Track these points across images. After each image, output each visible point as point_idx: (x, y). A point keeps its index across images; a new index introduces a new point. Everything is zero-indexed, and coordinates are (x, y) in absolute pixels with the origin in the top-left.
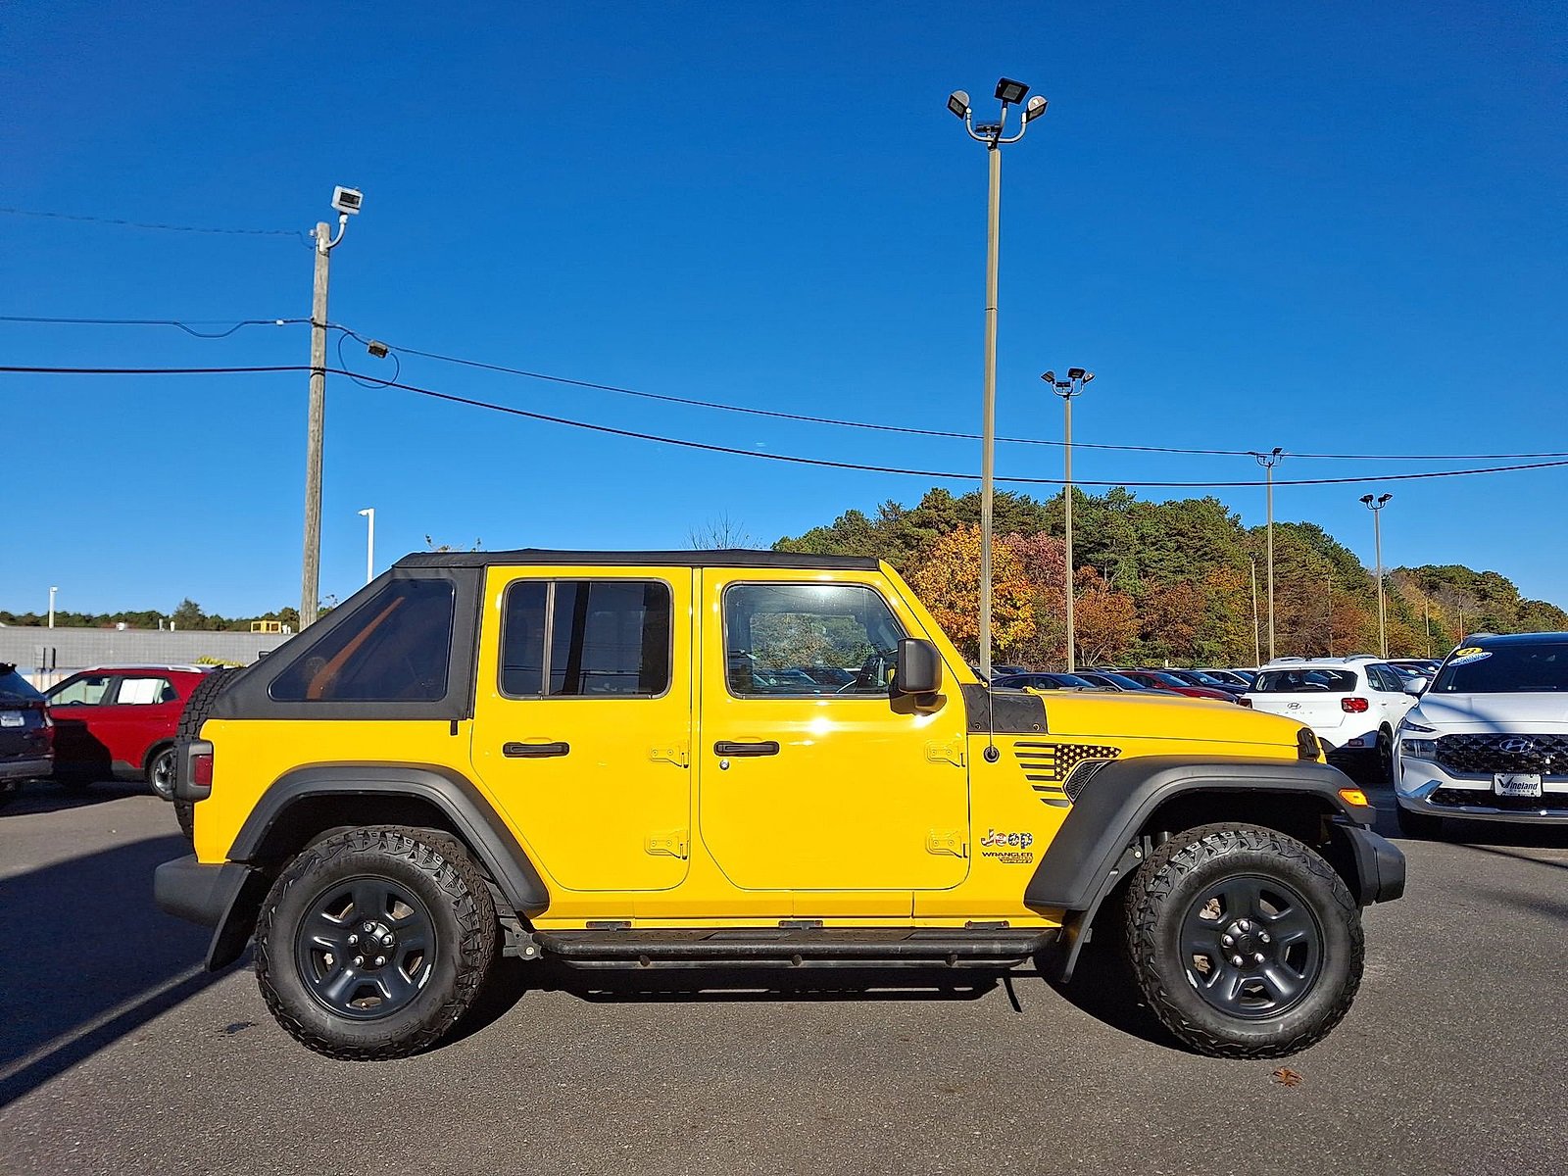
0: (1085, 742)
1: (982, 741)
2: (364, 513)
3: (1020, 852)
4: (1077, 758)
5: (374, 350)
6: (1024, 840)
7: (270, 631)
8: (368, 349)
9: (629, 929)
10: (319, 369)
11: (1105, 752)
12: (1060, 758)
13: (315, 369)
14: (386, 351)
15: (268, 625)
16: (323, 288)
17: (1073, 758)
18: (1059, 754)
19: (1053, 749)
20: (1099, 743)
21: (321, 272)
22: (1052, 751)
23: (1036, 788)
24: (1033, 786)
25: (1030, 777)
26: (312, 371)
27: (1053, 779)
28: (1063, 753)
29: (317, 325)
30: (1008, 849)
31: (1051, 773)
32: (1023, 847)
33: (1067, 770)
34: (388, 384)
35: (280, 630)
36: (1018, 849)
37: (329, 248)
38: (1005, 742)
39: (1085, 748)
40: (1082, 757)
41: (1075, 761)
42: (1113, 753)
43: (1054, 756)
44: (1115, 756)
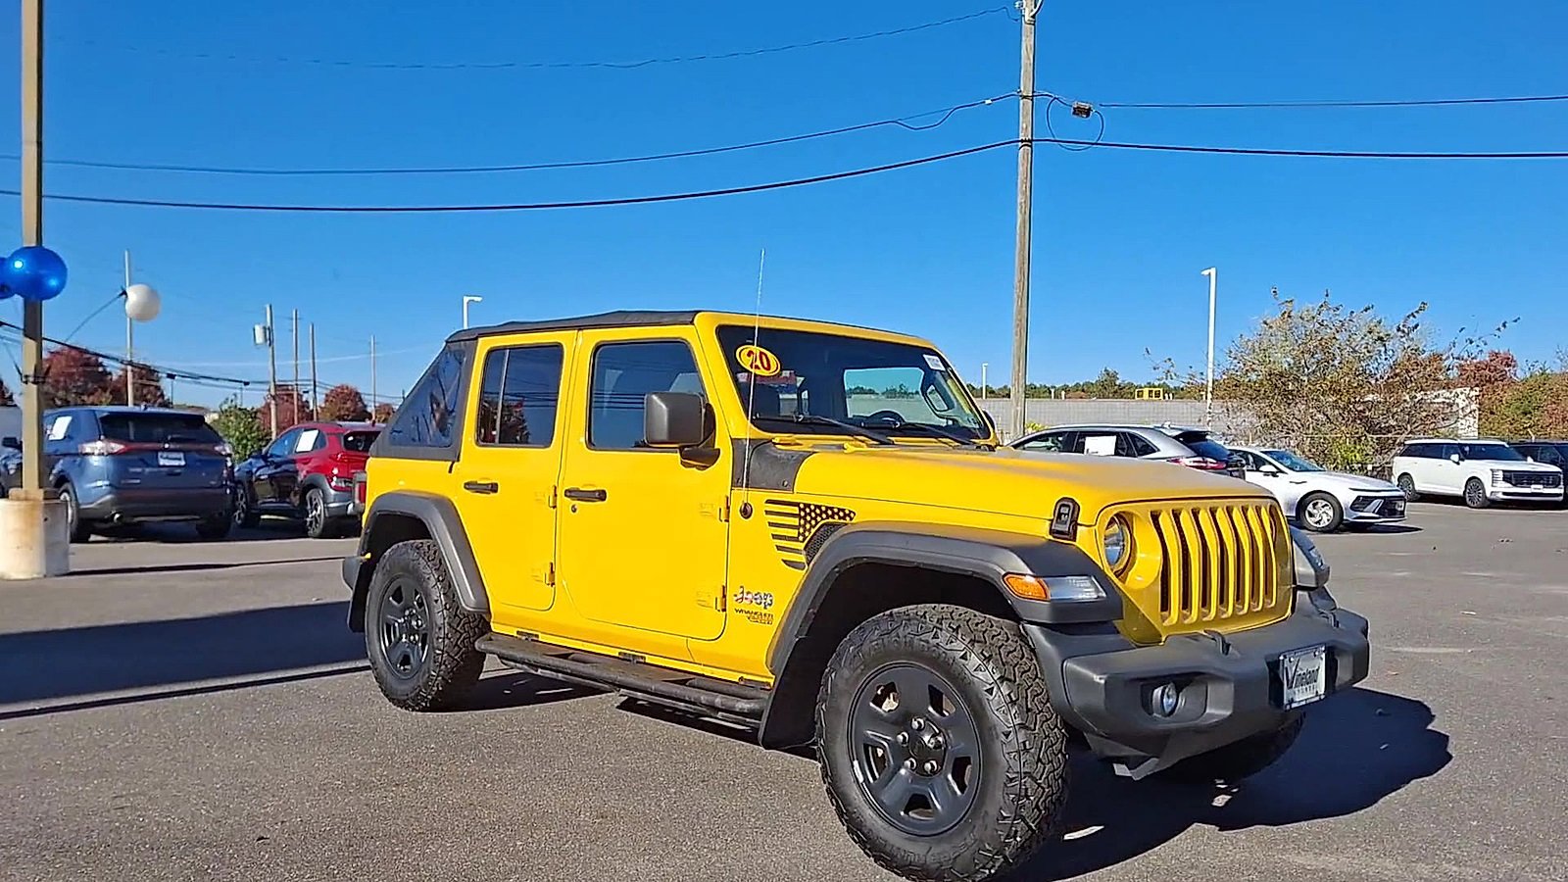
0: (824, 502)
1: (740, 496)
2: (1206, 273)
3: (764, 611)
4: (819, 519)
5: (1078, 111)
6: (765, 599)
7: (1154, 398)
8: (1072, 110)
9: (537, 641)
10: (1026, 141)
11: (841, 514)
12: (804, 518)
13: (1022, 141)
14: (1090, 109)
15: (1150, 392)
16: (1029, 59)
17: (815, 519)
18: (802, 514)
19: (797, 508)
20: (836, 504)
21: (1027, 42)
22: (796, 510)
23: (779, 548)
24: (777, 546)
25: (775, 537)
26: (1020, 144)
27: (796, 539)
28: (806, 511)
29: (1025, 97)
30: (754, 607)
31: (794, 533)
32: (765, 608)
33: (809, 531)
34: (1093, 144)
35: (1161, 397)
36: (760, 609)
37: (1033, 17)
38: (758, 498)
39: (823, 509)
40: (822, 519)
41: (817, 523)
42: (849, 515)
43: (798, 516)
44: (851, 519)
